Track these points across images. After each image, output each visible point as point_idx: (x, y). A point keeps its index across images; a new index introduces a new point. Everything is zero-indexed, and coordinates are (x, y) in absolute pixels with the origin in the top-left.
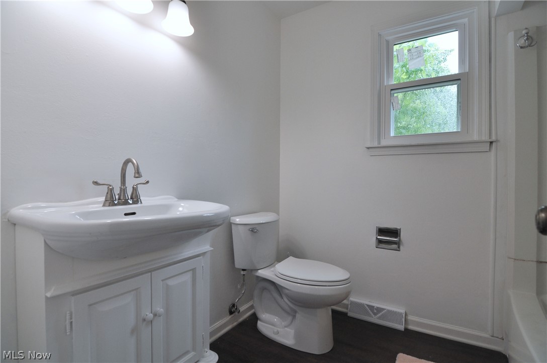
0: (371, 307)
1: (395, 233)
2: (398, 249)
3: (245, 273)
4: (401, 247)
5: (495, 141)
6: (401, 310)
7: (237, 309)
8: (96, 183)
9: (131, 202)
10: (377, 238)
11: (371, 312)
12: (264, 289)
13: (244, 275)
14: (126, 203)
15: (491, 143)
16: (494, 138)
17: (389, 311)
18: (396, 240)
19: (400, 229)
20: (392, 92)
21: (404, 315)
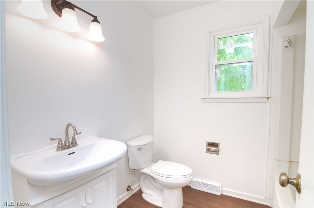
0: (203, 184)
1: (216, 145)
2: (218, 154)
3: (135, 171)
4: (220, 153)
5: (270, 98)
6: (219, 185)
7: (131, 188)
8: (52, 139)
9: (72, 146)
10: (207, 148)
11: (203, 186)
12: (146, 178)
13: (135, 172)
14: (69, 147)
15: (268, 98)
16: (269, 96)
17: (213, 186)
18: (217, 149)
19: (219, 143)
20: (217, 66)
21: (220, 188)
